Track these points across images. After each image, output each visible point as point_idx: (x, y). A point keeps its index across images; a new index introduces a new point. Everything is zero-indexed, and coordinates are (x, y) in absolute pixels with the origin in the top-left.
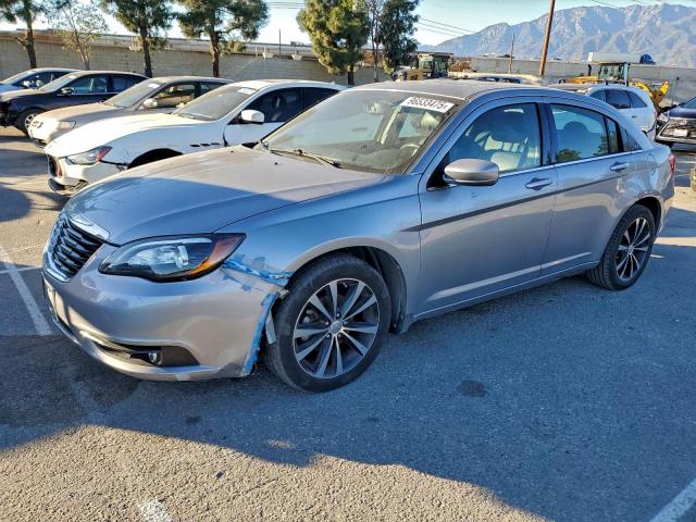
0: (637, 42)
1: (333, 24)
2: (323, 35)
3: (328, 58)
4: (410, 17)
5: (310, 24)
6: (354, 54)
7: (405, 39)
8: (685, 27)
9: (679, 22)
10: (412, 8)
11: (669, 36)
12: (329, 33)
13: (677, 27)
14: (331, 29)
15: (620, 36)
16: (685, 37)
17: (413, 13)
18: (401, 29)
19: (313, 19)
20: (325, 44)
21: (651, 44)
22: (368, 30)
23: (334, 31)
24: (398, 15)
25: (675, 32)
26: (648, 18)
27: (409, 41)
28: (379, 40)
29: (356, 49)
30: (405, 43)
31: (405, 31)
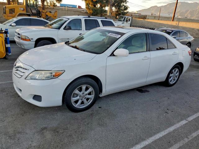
2: (90, 2)
3: (91, 11)
6: (102, 10)
20: (91, 6)
23: (94, 0)
27: (125, 6)
28: (113, 5)
29: (104, 8)
30: (123, 7)
31: (123, 2)
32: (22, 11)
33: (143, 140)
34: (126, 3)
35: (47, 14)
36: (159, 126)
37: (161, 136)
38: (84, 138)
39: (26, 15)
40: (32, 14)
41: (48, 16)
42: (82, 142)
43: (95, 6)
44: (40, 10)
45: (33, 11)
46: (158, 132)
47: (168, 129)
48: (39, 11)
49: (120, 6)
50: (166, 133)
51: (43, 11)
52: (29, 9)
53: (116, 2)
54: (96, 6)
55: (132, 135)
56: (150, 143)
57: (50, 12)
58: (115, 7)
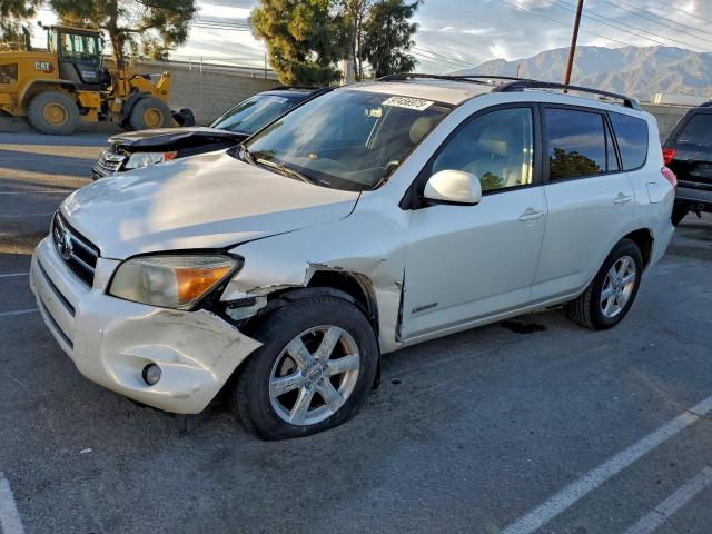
0: (632, 83)
1: (297, 28)
2: (284, 42)
3: (289, 75)
4: (406, 26)
5: (266, 28)
6: (328, 72)
7: (399, 55)
8: (680, 69)
9: (674, 63)
10: (409, 15)
11: (664, 78)
12: (292, 39)
13: (671, 69)
14: (294, 35)
15: (615, 76)
16: (680, 78)
17: (410, 21)
18: (394, 42)
19: (270, 21)
20: (287, 56)
21: (646, 84)
22: (349, 40)
23: (298, 37)
24: (390, 22)
25: (671, 73)
26: (643, 59)
27: (404, 58)
28: (363, 55)
29: (332, 65)
30: (399, 60)
31: (399, 45)
32: (46, 72)
33: (572, 478)
34: (407, 48)
35: (135, 83)
36: (611, 435)
37: (626, 463)
38: (371, 481)
39: (59, 87)
40: (79, 82)
41: (138, 91)
42: (370, 494)
43: (301, 58)
44: (110, 71)
45: (85, 74)
46: (612, 454)
47: (643, 441)
48: (106, 72)
49: (388, 58)
50: (639, 454)
51: (121, 72)
52: (71, 66)
53: (373, 45)
54: (307, 58)
55: (529, 463)
56: (596, 486)
57: (147, 77)
58: (370, 61)
